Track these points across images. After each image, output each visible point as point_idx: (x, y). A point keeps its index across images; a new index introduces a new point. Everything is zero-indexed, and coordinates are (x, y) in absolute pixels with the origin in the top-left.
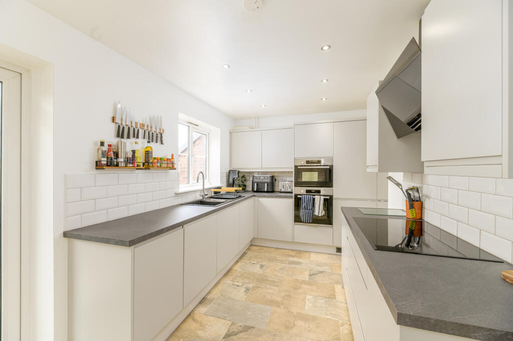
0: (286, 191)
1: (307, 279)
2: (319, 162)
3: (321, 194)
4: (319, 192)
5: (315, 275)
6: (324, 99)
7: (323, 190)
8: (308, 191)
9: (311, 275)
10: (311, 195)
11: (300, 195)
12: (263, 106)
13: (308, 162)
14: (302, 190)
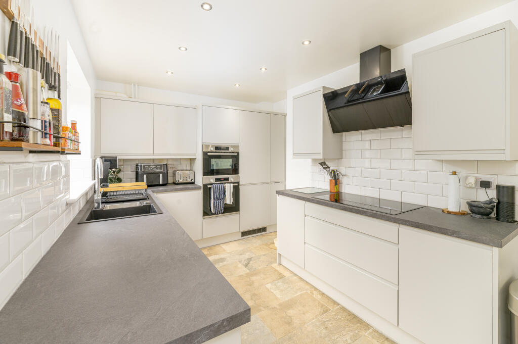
0: (185, 182)
1: (248, 271)
2: (227, 148)
3: (230, 181)
4: (227, 179)
5: (249, 264)
6: (237, 85)
7: (232, 178)
8: (217, 180)
9: (246, 266)
10: (221, 183)
11: (211, 184)
12: (170, 73)
13: (217, 148)
14: (211, 179)
